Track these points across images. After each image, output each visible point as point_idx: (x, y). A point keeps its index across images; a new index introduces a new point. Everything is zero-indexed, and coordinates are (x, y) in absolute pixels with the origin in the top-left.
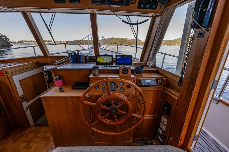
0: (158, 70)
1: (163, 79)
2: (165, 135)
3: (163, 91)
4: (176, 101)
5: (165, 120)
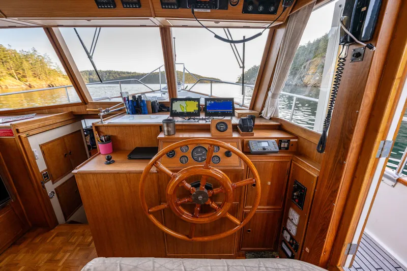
0: (281, 124)
1: (291, 140)
2: (296, 242)
3: (291, 162)
4: (315, 180)
5: (294, 216)
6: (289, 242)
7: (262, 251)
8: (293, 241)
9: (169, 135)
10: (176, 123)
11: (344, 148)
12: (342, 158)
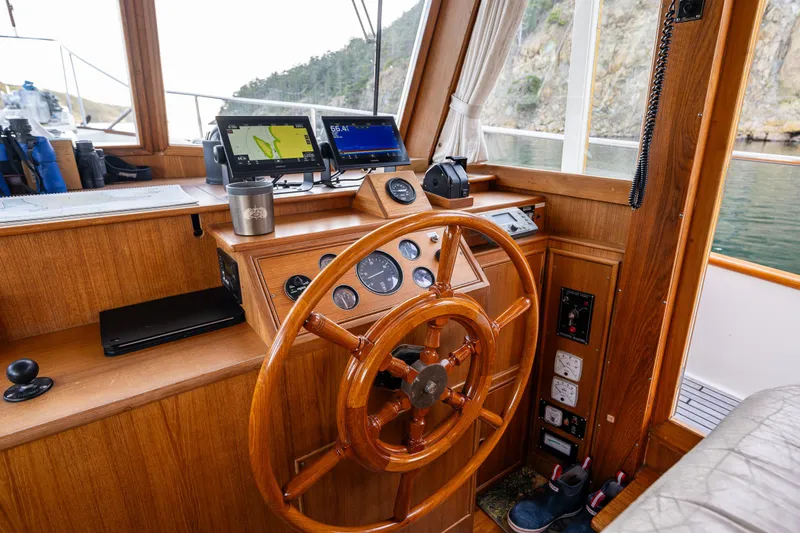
0: (496, 176)
1: (538, 206)
2: (579, 418)
3: (548, 252)
4: (615, 270)
5: (570, 365)
6: (563, 427)
7: (503, 478)
8: (570, 420)
9: (257, 234)
10: (275, 197)
11: (678, 188)
12: (674, 209)
